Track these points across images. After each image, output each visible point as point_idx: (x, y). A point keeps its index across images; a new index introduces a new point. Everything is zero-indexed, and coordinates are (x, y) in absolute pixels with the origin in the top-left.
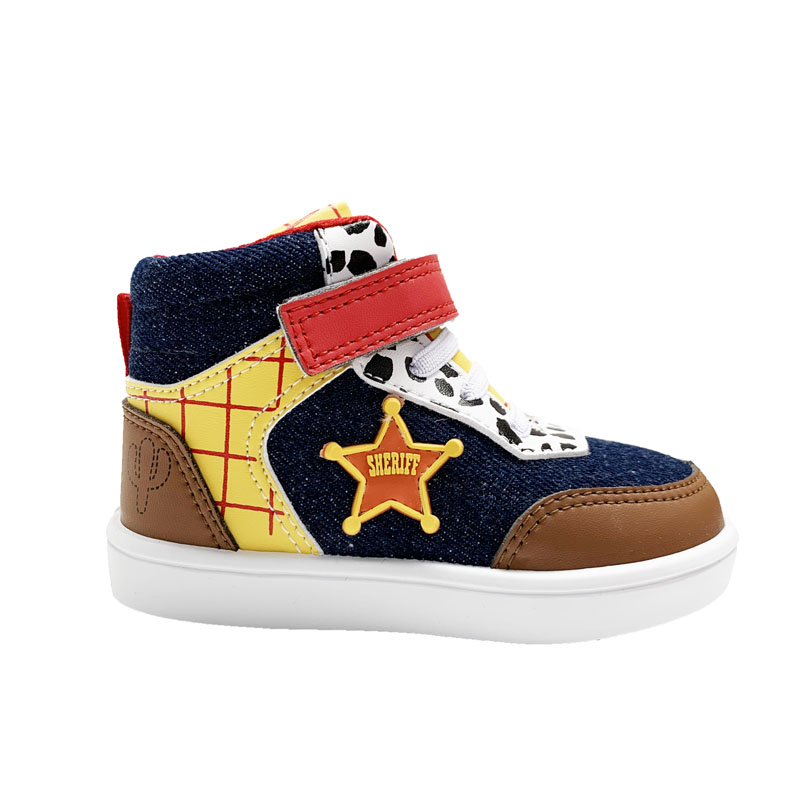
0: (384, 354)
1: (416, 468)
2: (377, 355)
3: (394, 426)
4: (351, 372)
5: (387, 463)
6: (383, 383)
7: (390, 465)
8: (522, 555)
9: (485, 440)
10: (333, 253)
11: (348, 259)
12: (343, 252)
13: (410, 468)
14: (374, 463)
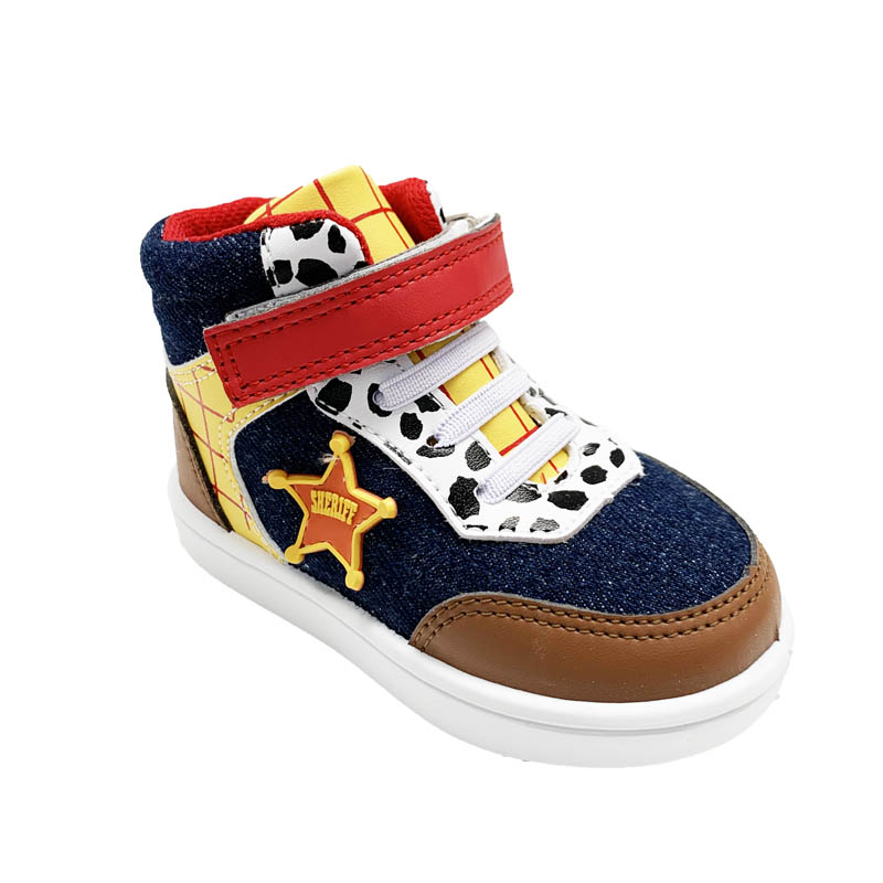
0: (343, 378)
1: (353, 518)
2: (336, 379)
3: (339, 465)
4: (304, 395)
5: (327, 504)
6: (335, 414)
7: (330, 506)
8: (437, 642)
9: (429, 504)
10: (276, 263)
11: (295, 269)
12: (289, 262)
13: (347, 515)
14: (317, 499)
